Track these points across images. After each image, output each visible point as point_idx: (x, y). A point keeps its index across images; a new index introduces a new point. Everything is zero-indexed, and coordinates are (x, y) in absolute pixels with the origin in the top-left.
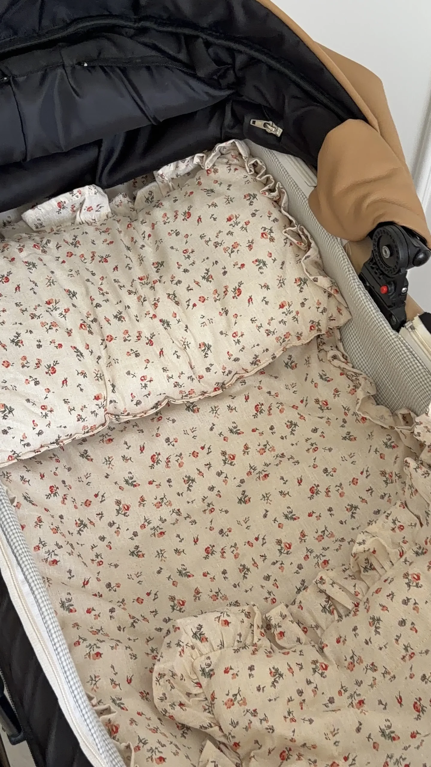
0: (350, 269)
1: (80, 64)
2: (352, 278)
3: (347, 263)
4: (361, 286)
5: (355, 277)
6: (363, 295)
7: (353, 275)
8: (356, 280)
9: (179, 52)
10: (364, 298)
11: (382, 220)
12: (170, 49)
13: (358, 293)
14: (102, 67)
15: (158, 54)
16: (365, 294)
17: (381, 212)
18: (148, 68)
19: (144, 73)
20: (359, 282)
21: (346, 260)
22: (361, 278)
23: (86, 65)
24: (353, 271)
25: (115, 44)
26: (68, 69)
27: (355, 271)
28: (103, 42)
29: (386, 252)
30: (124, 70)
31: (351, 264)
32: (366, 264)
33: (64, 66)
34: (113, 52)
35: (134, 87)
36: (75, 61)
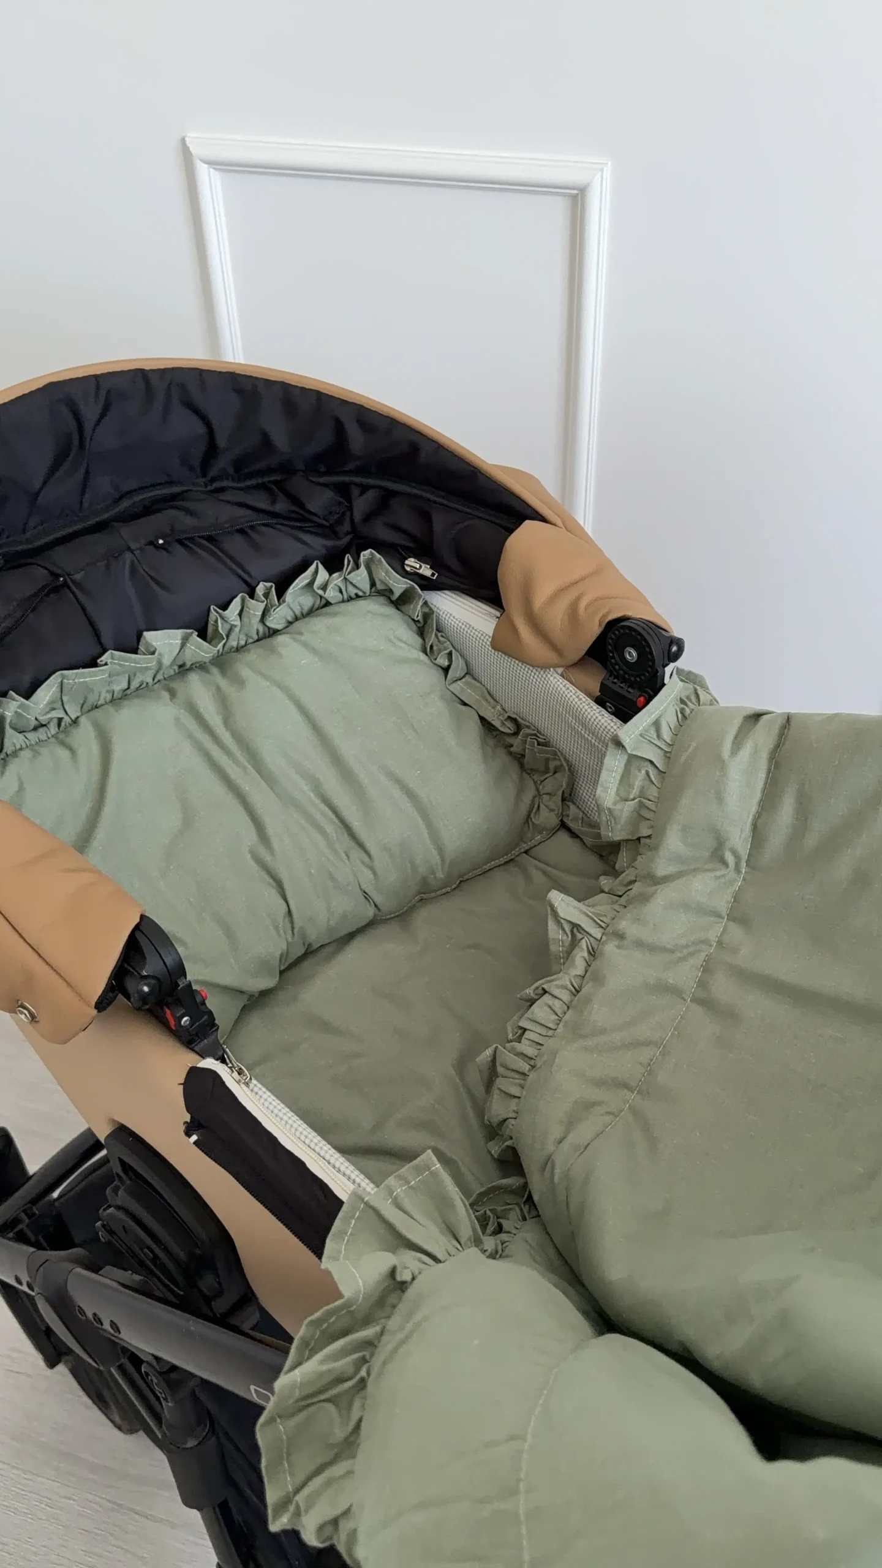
0: (581, 697)
1: (153, 543)
2: (586, 707)
3: (573, 691)
4: (603, 713)
5: (592, 705)
6: (609, 721)
7: (587, 703)
8: (595, 707)
9: (274, 502)
10: (612, 724)
11: (610, 618)
12: (261, 501)
13: (603, 721)
14: (180, 542)
15: (249, 512)
16: (611, 720)
17: (604, 611)
18: (242, 531)
19: (239, 538)
20: (598, 708)
21: (570, 689)
22: (600, 702)
23: (161, 542)
24: (584, 697)
25: (190, 512)
26: (137, 552)
27: (586, 697)
28: (173, 512)
29: (631, 655)
30: (210, 539)
31: (578, 691)
32: (604, 681)
33: (132, 551)
34: (189, 521)
35: (231, 558)
36: (143, 542)
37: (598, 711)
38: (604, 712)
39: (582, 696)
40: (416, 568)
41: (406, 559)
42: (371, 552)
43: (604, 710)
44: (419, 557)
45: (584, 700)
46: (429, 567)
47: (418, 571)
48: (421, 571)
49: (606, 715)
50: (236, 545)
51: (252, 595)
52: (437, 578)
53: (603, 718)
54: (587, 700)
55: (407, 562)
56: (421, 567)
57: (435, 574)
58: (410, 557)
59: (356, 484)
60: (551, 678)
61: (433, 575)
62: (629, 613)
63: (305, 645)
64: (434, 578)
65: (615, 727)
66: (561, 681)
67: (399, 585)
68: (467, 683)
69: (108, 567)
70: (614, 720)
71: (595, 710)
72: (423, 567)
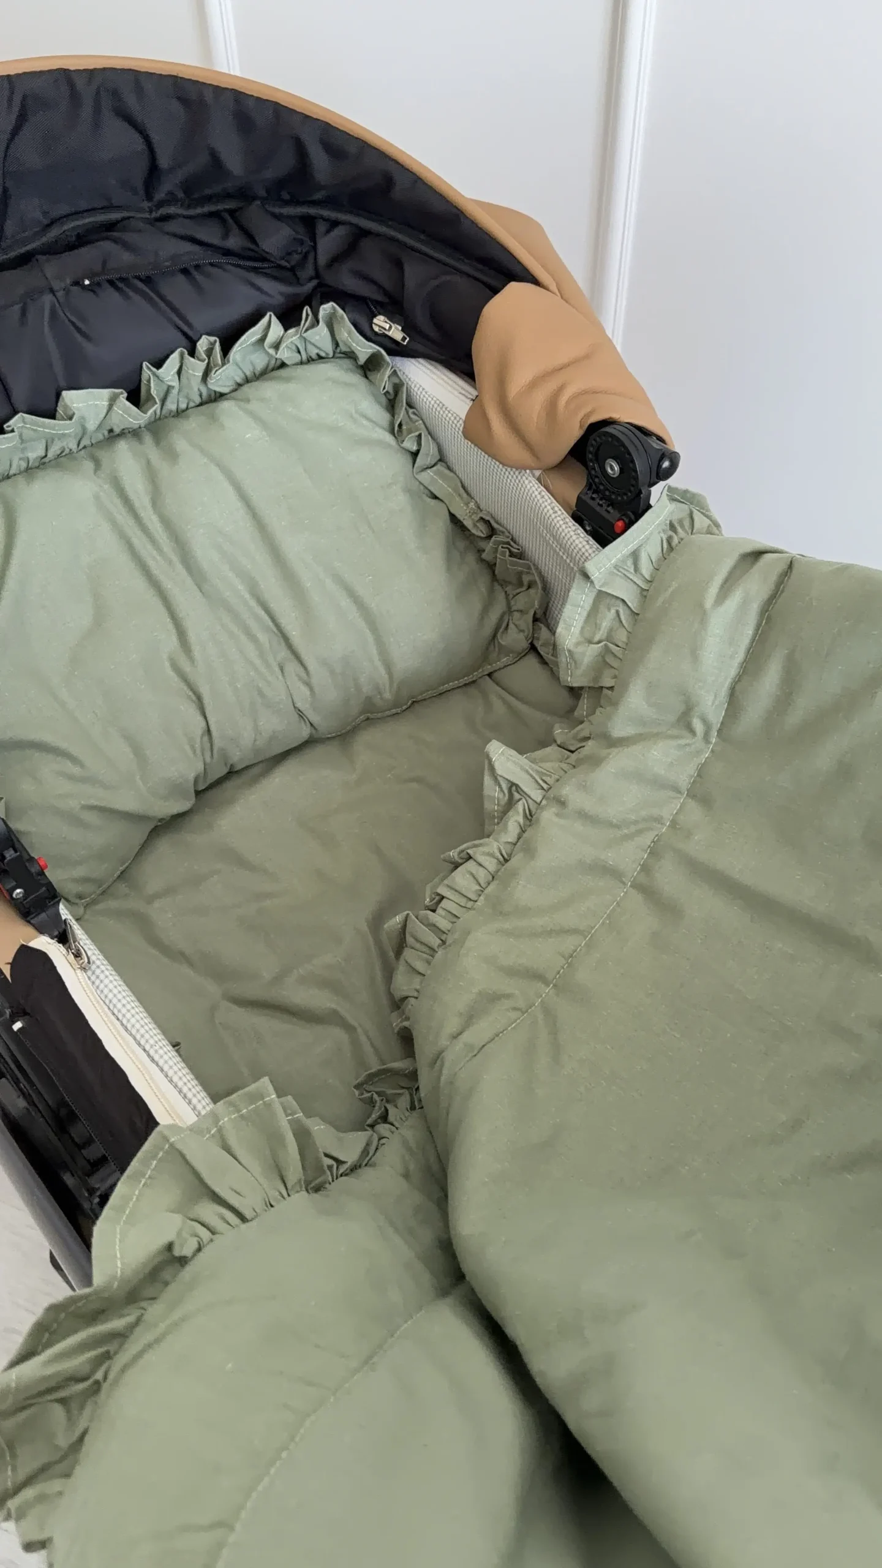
0: (556, 509)
1: (77, 283)
2: (561, 522)
3: (549, 501)
4: (578, 532)
5: (567, 520)
6: (584, 543)
7: (562, 517)
8: (571, 523)
9: (226, 236)
10: (587, 547)
11: (594, 419)
12: (210, 234)
13: (577, 542)
14: (111, 282)
15: (196, 248)
16: (587, 542)
17: (588, 409)
18: (185, 271)
19: (181, 281)
20: (574, 525)
21: (546, 497)
22: (577, 518)
23: (87, 282)
24: (560, 510)
25: (126, 246)
26: (60, 294)
27: (562, 509)
28: (107, 245)
29: (613, 468)
30: (148, 281)
31: (554, 501)
32: (581, 495)
33: (52, 291)
34: (126, 257)
35: (169, 304)
36: (68, 281)
37: (574, 528)
38: (580, 530)
39: (558, 507)
40: (385, 329)
41: (375, 316)
42: (333, 306)
43: (581, 528)
44: (391, 318)
45: (559, 513)
46: (400, 328)
47: (387, 333)
48: (390, 334)
49: (582, 535)
50: (177, 289)
51: (192, 353)
52: (408, 342)
53: (578, 538)
54: (563, 513)
55: (375, 321)
56: (390, 327)
57: (406, 339)
58: (380, 314)
59: (325, 219)
60: (527, 482)
61: (404, 339)
62: (615, 416)
63: (252, 415)
64: (405, 343)
65: (590, 551)
66: (536, 485)
67: (364, 349)
68: (438, 473)
69: (24, 312)
70: (591, 543)
71: (570, 527)
72: (393, 328)
